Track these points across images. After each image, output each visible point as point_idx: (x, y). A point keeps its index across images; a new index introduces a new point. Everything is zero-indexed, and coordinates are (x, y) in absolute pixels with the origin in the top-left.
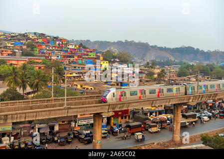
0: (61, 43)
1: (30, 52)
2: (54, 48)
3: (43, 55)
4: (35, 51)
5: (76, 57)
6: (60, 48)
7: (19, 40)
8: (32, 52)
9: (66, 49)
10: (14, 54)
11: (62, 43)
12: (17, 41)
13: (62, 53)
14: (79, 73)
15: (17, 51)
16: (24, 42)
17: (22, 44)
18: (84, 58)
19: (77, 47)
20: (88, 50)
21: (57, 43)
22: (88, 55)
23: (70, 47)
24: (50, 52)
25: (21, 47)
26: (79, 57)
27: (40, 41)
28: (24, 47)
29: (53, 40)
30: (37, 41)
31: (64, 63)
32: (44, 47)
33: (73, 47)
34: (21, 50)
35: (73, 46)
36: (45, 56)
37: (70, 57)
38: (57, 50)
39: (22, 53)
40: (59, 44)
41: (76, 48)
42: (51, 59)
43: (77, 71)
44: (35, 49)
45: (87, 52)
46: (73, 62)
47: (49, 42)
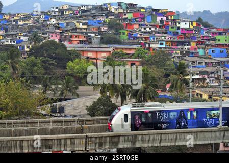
0: (164, 18)
1: (115, 36)
2: (153, 29)
3: (135, 41)
4: (122, 35)
5: (193, 45)
6: (164, 27)
7: (94, 17)
8: (117, 36)
9: (174, 30)
10: (89, 41)
11: (167, 19)
12: (91, 18)
13: (168, 37)
14: (201, 73)
15: (93, 35)
16: (102, 19)
17: (100, 23)
18: (208, 45)
19: (195, 24)
20: (214, 30)
21: (159, 19)
22: (214, 40)
23: (182, 25)
24: (147, 35)
25: (99, 28)
26: (198, 43)
27: (130, 16)
28: (104, 28)
29: (151, 14)
30: (124, 17)
31: (174, 55)
32: (136, 27)
33: (187, 26)
34: (100, 34)
35: (188, 23)
36: (138, 43)
37: (182, 43)
38: (158, 33)
39: (102, 38)
40: (162, 22)
41: (191, 27)
42: (149, 49)
43: (198, 70)
44: (122, 31)
45: (213, 33)
46: (188, 53)
47: (144, 19)
